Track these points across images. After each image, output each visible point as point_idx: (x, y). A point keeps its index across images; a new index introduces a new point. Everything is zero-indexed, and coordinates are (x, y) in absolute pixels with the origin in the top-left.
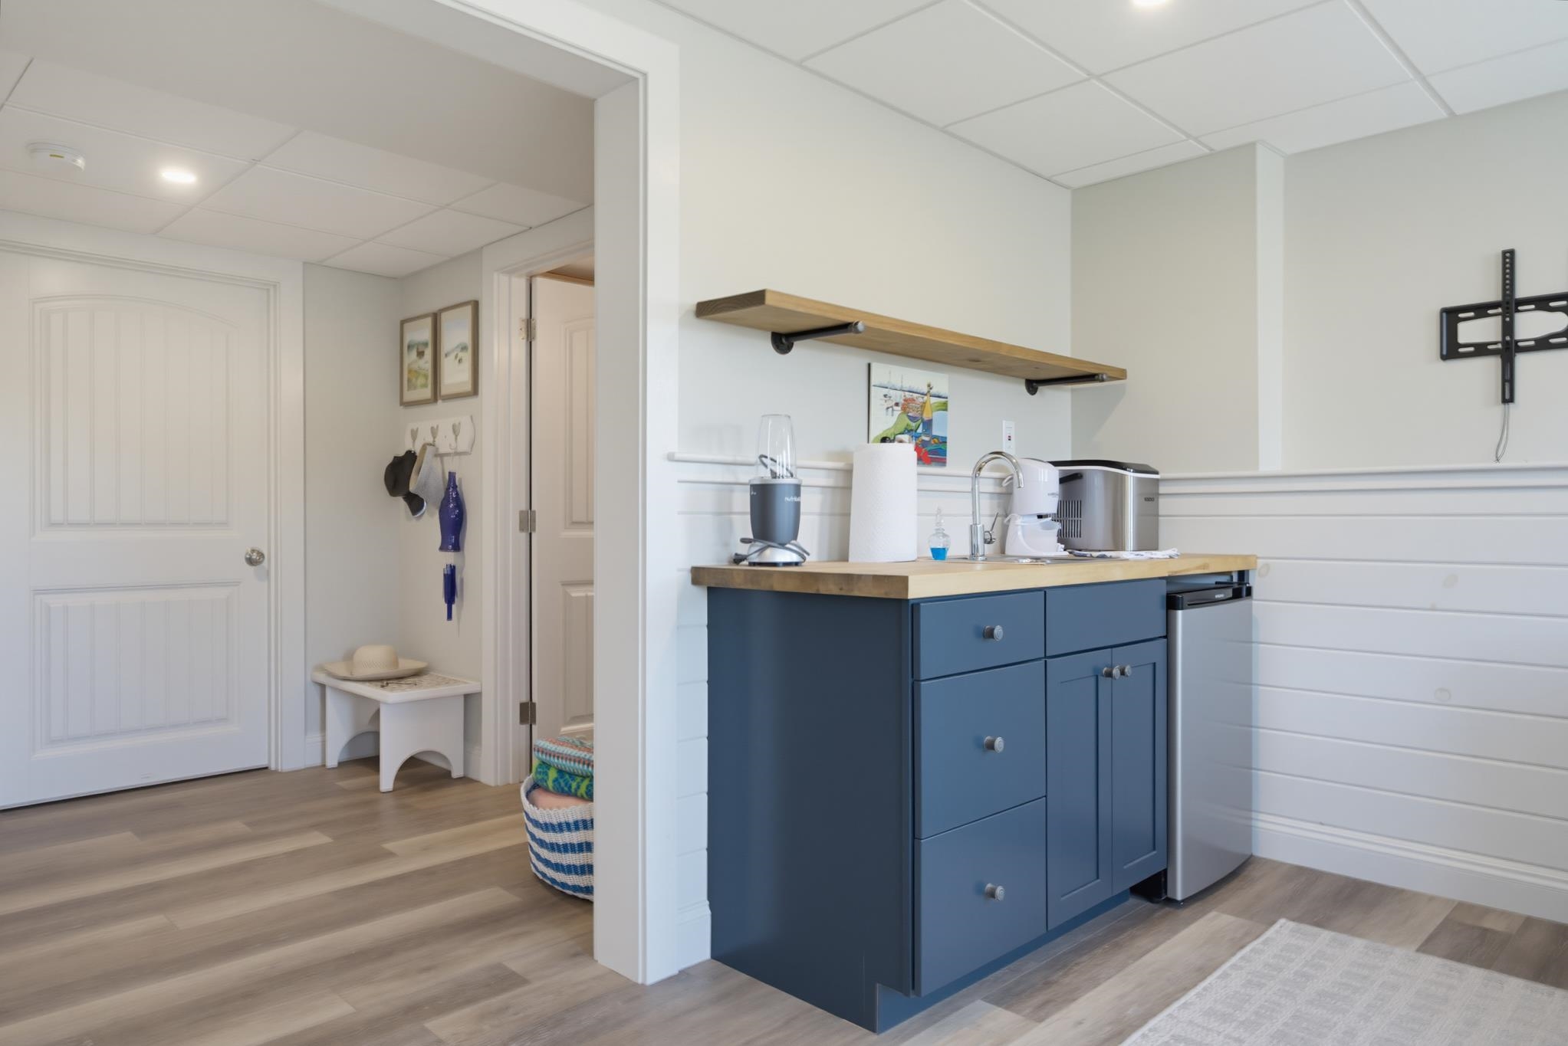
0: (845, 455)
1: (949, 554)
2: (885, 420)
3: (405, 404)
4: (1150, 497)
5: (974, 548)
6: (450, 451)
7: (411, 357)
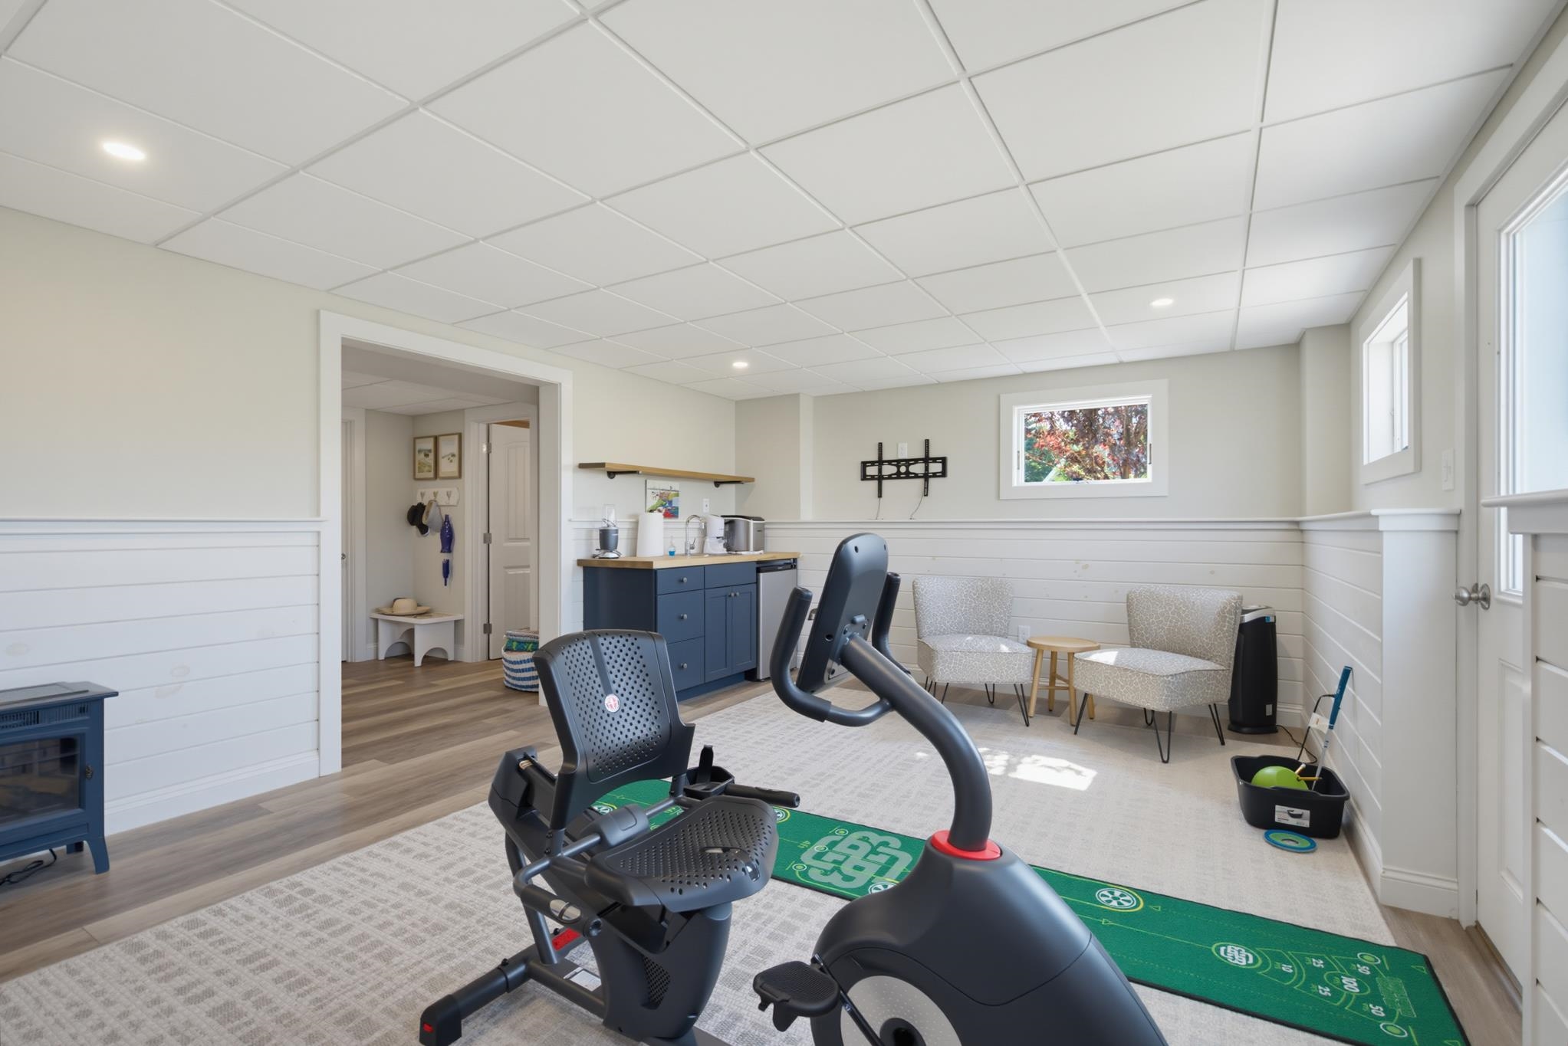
0: (636, 516)
1: (676, 553)
2: (653, 502)
3: (416, 479)
4: (760, 531)
5: (686, 550)
6: (445, 504)
7: (421, 457)
